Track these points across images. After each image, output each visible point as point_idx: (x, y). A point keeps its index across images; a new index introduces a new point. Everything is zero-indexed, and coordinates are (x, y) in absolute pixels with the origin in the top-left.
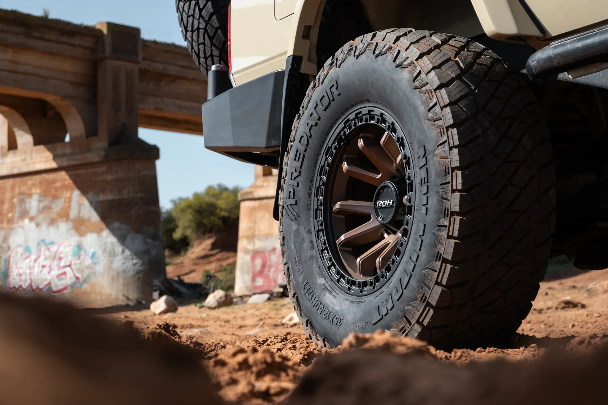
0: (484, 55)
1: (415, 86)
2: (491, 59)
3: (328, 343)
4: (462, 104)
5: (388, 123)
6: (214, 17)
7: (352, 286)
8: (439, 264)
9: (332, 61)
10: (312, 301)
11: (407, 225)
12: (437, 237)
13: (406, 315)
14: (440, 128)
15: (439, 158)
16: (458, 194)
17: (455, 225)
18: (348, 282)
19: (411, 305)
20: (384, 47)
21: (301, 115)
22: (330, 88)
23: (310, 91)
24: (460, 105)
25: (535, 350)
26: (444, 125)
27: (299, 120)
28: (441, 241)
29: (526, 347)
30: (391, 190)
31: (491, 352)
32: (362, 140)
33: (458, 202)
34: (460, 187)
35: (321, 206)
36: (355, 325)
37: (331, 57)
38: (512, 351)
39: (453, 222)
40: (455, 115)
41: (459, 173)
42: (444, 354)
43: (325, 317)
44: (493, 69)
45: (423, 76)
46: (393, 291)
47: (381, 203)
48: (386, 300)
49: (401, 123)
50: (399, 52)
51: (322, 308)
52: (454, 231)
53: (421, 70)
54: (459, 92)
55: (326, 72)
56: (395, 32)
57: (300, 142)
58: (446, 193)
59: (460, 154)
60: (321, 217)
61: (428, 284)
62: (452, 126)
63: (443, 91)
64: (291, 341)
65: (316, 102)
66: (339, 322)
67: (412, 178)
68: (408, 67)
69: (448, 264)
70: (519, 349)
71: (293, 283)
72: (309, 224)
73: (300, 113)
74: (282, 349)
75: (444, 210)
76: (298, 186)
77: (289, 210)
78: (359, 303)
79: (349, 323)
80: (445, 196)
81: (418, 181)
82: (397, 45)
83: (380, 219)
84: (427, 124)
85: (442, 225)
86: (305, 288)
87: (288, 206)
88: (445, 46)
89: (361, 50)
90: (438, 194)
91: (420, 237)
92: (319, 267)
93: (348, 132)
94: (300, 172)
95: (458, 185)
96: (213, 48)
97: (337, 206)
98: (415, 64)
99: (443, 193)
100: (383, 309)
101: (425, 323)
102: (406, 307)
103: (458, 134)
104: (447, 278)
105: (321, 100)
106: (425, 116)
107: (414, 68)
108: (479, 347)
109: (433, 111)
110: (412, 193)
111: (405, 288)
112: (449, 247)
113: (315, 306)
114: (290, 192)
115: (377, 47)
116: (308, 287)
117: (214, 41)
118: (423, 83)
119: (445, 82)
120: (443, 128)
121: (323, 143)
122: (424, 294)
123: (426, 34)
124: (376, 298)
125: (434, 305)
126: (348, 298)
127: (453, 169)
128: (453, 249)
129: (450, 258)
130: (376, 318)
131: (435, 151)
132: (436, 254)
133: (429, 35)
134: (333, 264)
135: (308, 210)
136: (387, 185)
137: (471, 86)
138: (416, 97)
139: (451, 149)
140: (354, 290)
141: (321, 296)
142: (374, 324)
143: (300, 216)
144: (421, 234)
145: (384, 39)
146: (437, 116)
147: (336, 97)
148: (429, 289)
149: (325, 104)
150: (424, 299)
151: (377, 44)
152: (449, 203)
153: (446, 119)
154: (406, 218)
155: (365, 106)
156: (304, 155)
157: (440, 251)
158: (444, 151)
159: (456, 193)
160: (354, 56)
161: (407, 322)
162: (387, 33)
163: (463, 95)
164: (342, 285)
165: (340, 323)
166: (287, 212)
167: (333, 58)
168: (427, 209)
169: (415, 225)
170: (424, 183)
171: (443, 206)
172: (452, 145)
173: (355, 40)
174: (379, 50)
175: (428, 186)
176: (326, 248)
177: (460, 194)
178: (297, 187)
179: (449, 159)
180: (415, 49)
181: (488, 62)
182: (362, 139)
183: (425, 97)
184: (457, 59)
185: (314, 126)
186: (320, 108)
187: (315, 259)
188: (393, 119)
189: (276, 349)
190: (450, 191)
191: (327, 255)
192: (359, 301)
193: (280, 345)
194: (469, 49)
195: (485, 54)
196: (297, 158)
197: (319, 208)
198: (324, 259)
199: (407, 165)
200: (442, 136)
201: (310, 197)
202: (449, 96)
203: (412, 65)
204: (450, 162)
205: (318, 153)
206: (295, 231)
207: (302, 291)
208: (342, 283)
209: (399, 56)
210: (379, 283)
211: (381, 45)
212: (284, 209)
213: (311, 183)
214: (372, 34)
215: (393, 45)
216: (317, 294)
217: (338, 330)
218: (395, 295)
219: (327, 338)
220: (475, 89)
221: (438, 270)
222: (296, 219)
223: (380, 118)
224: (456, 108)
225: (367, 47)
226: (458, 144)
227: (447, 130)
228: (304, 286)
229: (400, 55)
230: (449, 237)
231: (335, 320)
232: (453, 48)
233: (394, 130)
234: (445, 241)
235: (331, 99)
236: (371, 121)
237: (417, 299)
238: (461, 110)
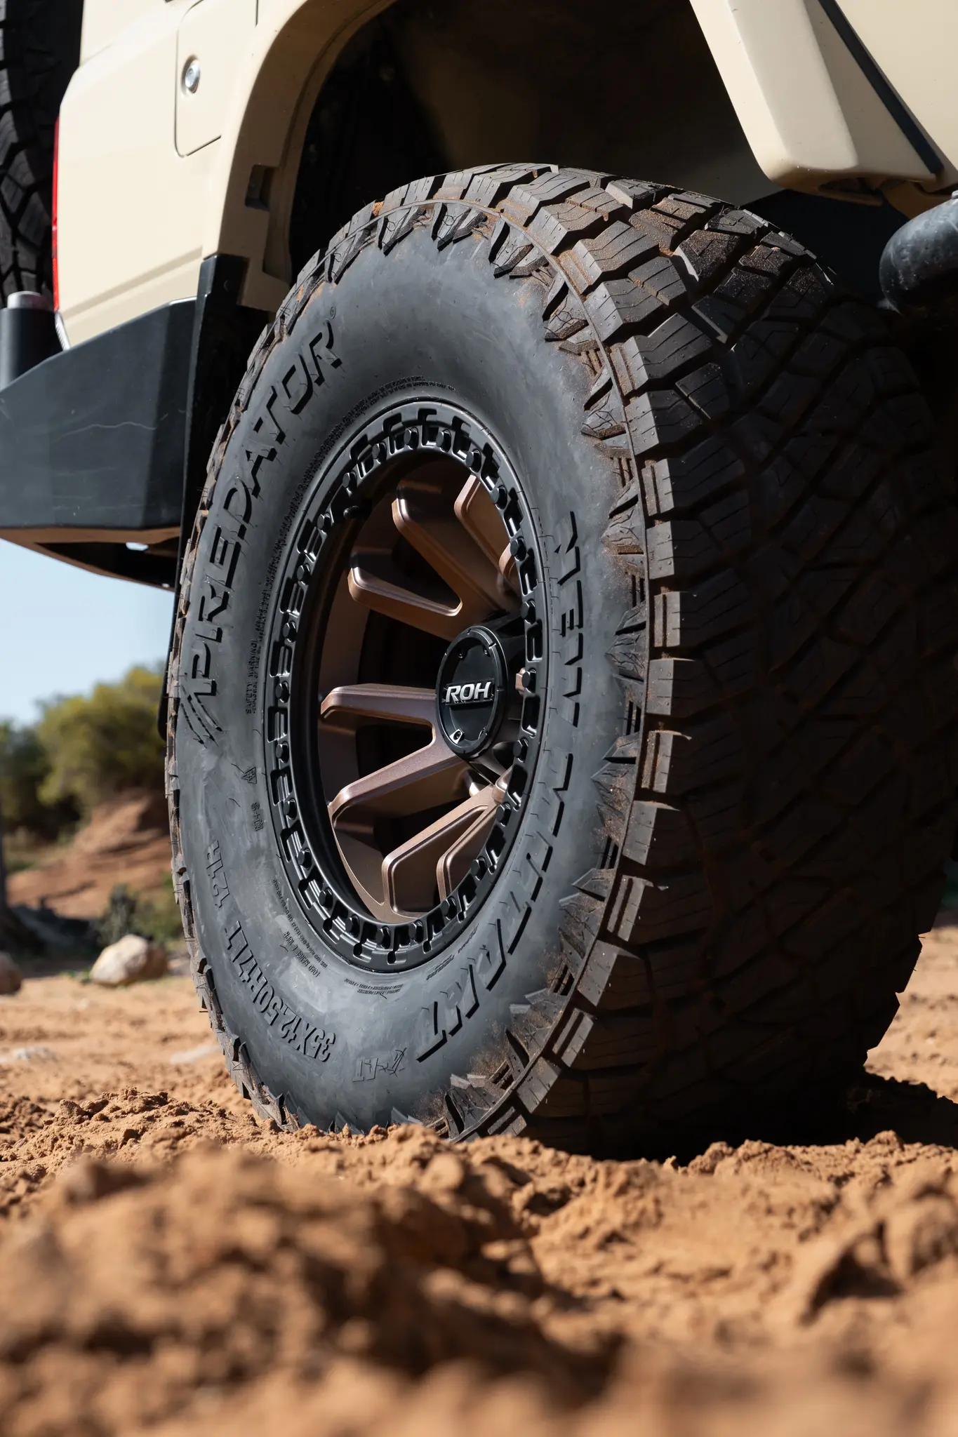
0: (765, 244)
1: (548, 331)
2: (785, 255)
3: (291, 1112)
4: (687, 385)
5: (474, 447)
6: (21, 157)
7: (366, 941)
8: (609, 875)
9: (318, 264)
10: (250, 985)
11: (523, 756)
12: (605, 793)
13: (513, 1034)
14: (620, 460)
15: (615, 552)
16: (668, 663)
17: (660, 758)
18: (354, 928)
19: (526, 1002)
20: (464, 217)
21: (232, 427)
22: (312, 345)
23: (257, 354)
24: (681, 389)
25: (891, 1152)
26: (632, 451)
27: (225, 444)
28: (616, 806)
29: (864, 1140)
30: (488, 652)
31: (754, 1156)
32: (403, 501)
33: (668, 687)
34: (674, 640)
35: (286, 701)
36: (367, 1061)
37: (318, 252)
38: (818, 1154)
39: (654, 748)
40: (663, 419)
41: (674, 598)
42: (590, 1168)
43: (284, 1033)
44: (788, 286)
45: (572, 300)
46: (478, 958)
47: (456, 692)
48: (458, 984)
49: (511, 446)
50: (506, 230)
51: (279, 1006)
52: (657, 774)
53: (569, 285)
54: (679, 350)
55: (303, 296)
56: (498, 172)
57: (226, 506)
58: (634, 658)
59: (676, 540)
60: (286, 732)
61: (579, 938)
62: (654, 454)
63: (631, 345)
64: (171, 1107)
65: (273, 387)
66: (322, 1049)
67: (540, 615)
68: (530, 275)
69: (638, 876)
70: (841, 1147)
71: (199, 929)
72: (249, 754)
73: (229, 422)
74: (142, 1134)
75: (627, 709)
76: (219, 639)
77: (194, 710)
78: (381, 991)
79: (352, 1055)
80: (629, 667)
81: (555, 622)
82: (502, 211)
83: (455, 738)
84: (581, 448)
85: (621, 755)
86: (231, 946)
87: (190, 698)
88: (645, 214)
89: (398, 227)
90: (612, 663)
91: (558, 796)
92: (275, 881)
93: (362, 475)
94: (226, 596)
95: (668, 634)
96: (20, 247)
97: (332, 699)
98: (551, 266)
99: (626, 658)
100: (447, 1012)
101: (569, 1058)
102: (516, 1009)
103: (673, 477)
104: (633, 920)
105: (285, 381)
106: (575, 422)
107: (547, 278)
108: (716, 1141)
109: (597, 408)
110: (540, 659)
111: (511, 951)
112: (639, 824)
113: (258, 1001)
114: (197, 657)
115: (445, 219)
116: (239, 942)
117: (22, 227)
118: (571, 322)
119: (637, 320)
120: (628, 460)
121: (294, 509)
122: (566, 968)
123: (590, 179)
124: (430, 979)
125: (595, 1004)
126: (352, 977)
127: (656, 585)
128: (652, 830)
129: (642, 859)
130: (427, 1039)
131: (604, 530)
132: (603, 846)
133: (599, 183)
134: (314, 875)
135: (248, 712)
136: (477, 637)
137: (719, 335)
138: (550, 365)
139: (650, 522)
140: (371, 951)
141: (278, 970)
142: (421, 1059)
143: (223, 729)
144: (560, 785)
145: (465, 192)
146: (612, 422)
147: (328, 371)
148: (582, 953)
149: (297, 393)
150: (565, 985)
151: (444, 209)
152: (641, 687)
153: (638, 432)
154: (520, 736)
155: (409, 397)
156: (238, 547)
157: (613, 836)
158: (631, 530)
159: (663, 659)
160: (380, 246)
161: (514, 1053)
162: (473, 176)
163: (690, 360)
164: (338, 939)
165: (326, 1053)
166: (187, 717)
167: (322, 256)
168: (577, 706)
169: (543, 757)
170: (571, 627)
171: (625, 697)
172: (655, 512)
173: (383, 200)
174: (448, 227)
175: (581, 636)
176: (296, 827)
177: (675, 661)
178: (217, 643)
179: (645, 555)
180: (553, 219)
181: (772, 266)
182: (405, 498)
183: (577, 364)
184: (679, 252)
185: (267, 458)
186: (284, 404)
187: (263, 860)
188: (489, 437)
189: (123, 1134)
190: (647, 653)
191: (300, 847)
192: (384, 986)
193: (138, 1121)
194: (717, 224)
195: (767, 241)
196: (218, 555)
197: (279, 705)
198: (289, 858)
199: (526, 576)
200: (624, 484)
201: (253, 674)
202: (647, 362)
203: (542, 268)
204: (645, 563)
205: (279, 542)
206: (209, 773)
207: (224, 954)
208: (339, 932)
209: (506, 242)
210: (440, 934)
211: (455, 211)
212: (180, 707)
213: (258, 630)
214: (432, 179)
215: (491, 211)
216: (265, 964)
217: (320, 1075)
218: (483, 969)
219: (288, 1095)
220: (729, 344)
221: (606, 894)
222: (211, 737)
223: (453, 434)
224: (669, 398)
225: (415, 218)
226: (673, 506)
227: (641, 466)
228: (230, 939)
229: (510, 238)
230: (643, 794)
231: (312, 1043)
232: (669, 219)
233: (491, 469)
234: (629, 807)
235: (314, 378)
236: (428, 443)
237: (546, 984)
238: (685, 404)
